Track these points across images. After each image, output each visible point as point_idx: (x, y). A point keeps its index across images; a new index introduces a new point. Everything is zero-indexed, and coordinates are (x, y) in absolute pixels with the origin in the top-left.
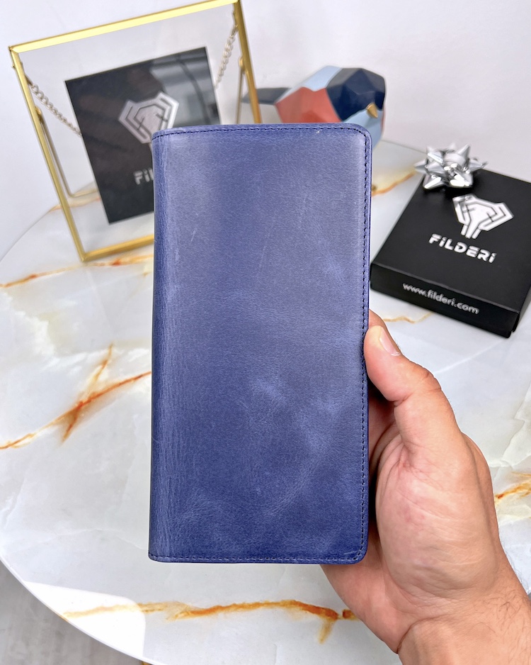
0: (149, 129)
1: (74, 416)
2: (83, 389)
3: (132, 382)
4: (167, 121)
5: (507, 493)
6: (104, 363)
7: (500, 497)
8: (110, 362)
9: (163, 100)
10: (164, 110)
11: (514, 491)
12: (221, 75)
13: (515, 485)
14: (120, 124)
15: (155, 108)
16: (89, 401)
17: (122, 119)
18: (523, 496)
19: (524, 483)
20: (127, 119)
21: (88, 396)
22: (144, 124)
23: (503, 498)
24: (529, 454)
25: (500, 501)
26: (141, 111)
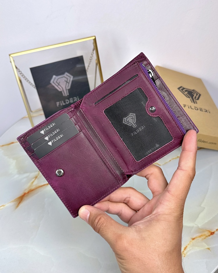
1: (21, 199)
2: (26, 187)
3: (46, 185)
4: (69, 83)
5: (197, 237)
6: (36, 177)
7: (193, 239)
8: (38, 177)
9: (67, 75)
10: (68, 79)
11: (200, 237)
12: (89, 66)
13: (200, 234)
14: (50, 84)
15: (64, 78)
16: (28, 193)
17: (52, 82)
18: (203, 239)
20: (53, 82)
21: (28, 190)
22: (60, 84)
24: (206, 221)
25: (194, 241)
26: (59, 79)
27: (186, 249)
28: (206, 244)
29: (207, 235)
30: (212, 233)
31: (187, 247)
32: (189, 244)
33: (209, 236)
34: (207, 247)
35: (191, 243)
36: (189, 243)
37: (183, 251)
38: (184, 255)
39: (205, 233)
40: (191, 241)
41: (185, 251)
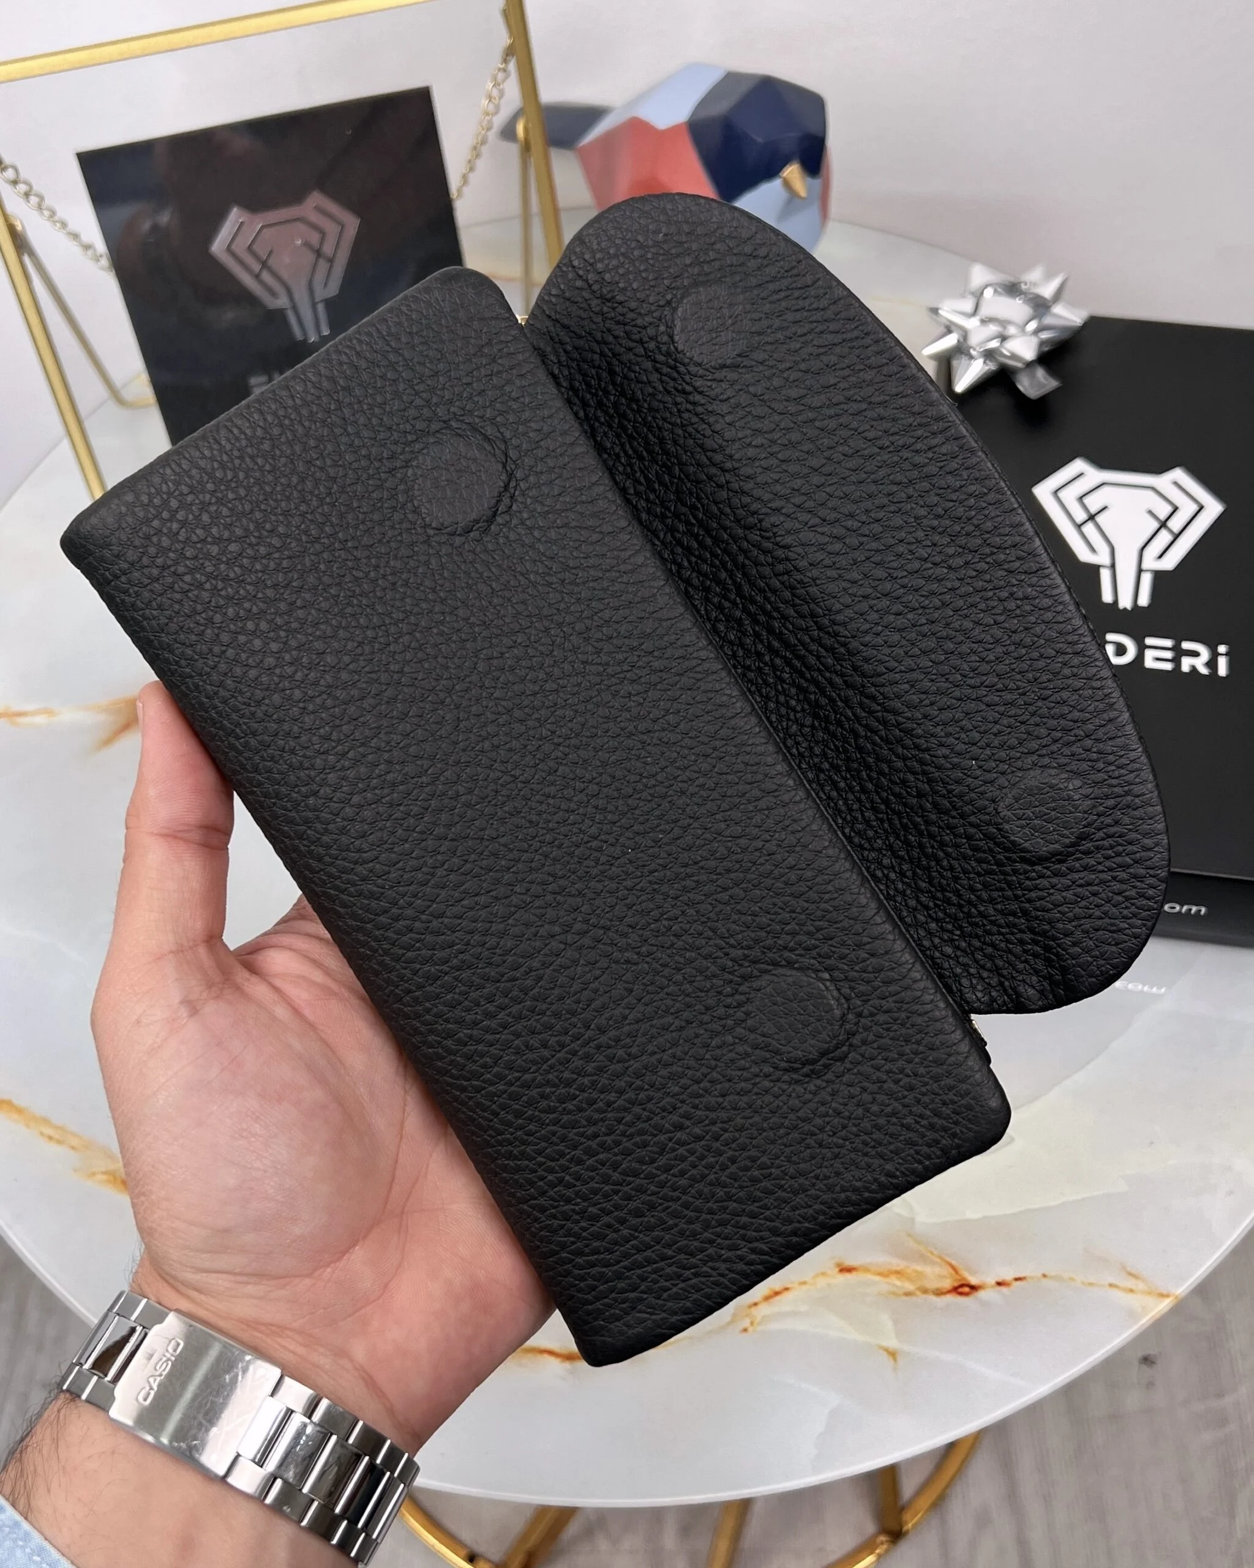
5: (866, 1269)
7: (846, 1270)
11: (885, 1274)
13: (896, 1263)
18: (894, 1293)
19: (919, 1268)
23: (848, 1276)
24: (972, 1215)
25: (839, 1278)
27: (778, 1298)
28: (896, 1322)
29: (932, 1283)
30: (962, 1286)
31: (787, 1289)
32: (804, 1283)
33: (939, 1293)
34: (893, 1343)
35: (822, 1282)
36: (806, 1279)
37: (756, 1304)
38: (746, 1323)
39: (928, 1270)
40: (824, 1274)
41: (764, 1310)
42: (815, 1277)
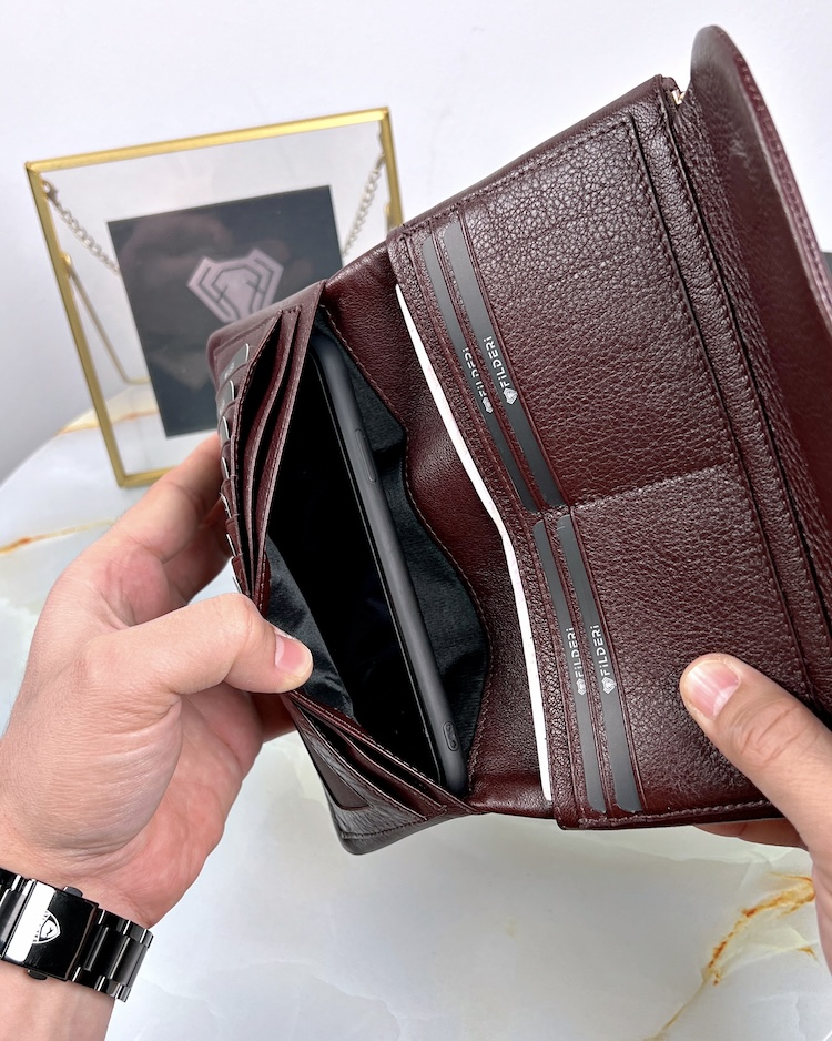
0: (236, 301)
4: (264, 293)
5: (761, 907)
7: (750, 913)
9: (257, 261)
10: (260, 277)
11: (774, 904)
13: (774, 894)
14: (190, 292)
15: (244, 271)
17: (193, 284)
18: (786, 913)
19: (790, 890)
20: (201, 285)
22: (226, 293)
23: (754, 916)
25: (750, 920)
26: (223, 274)
27: (723, 952)
28: (798, 931)
29: (804, 895)
31: (724, 943)
32: (732, 934)
33: (809, 900)
34: (805, 943)
35: (742, 928)
36: (732, 930)
37: (712, 963)
38: (714, 978)
39: (795, 888)
40: (739, 923)
41: (719, 964)
42: (735, 928)
